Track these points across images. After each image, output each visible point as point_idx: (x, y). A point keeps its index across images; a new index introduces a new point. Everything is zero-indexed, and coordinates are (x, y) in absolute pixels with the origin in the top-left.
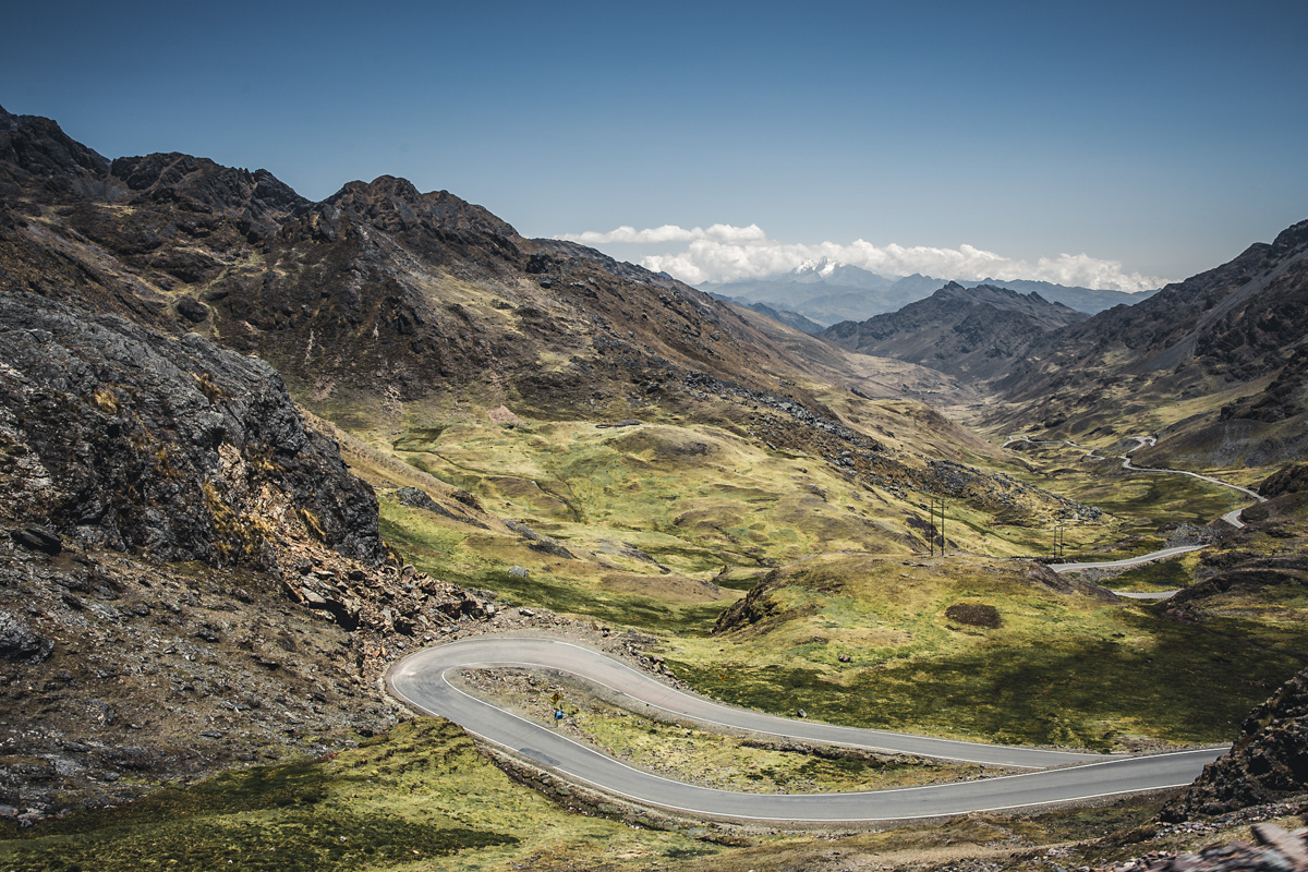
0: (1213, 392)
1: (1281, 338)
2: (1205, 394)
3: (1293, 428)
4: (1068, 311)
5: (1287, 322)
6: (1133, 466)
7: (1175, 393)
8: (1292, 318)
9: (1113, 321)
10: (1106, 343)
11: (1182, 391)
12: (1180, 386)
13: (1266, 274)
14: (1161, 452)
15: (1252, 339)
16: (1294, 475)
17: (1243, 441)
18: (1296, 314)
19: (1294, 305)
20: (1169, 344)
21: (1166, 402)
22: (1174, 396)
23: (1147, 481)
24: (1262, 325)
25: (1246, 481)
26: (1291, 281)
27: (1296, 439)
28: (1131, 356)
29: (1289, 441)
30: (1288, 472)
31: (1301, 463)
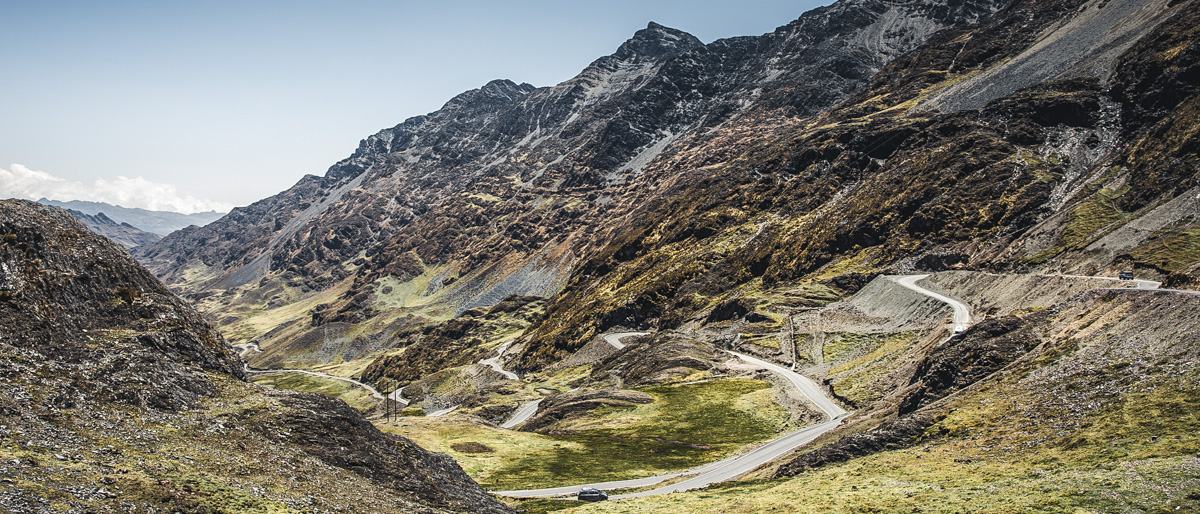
0: (294, 301)
1: (343, 255)
2: (287, 304)
3: (375, 326)
4: (136, 231)
5: (346, 241)
6: (252, 369)
7: (262, 304)
8: (349, 238)
9: (186, 240)
10: (184, 261)
11: (268, 302)
12: (266, 297)
13: (322, 201)
14: (275, 355)
15: (321, 256)
16: (386, 364)
17: (339, 341)
18: (353, 234)
19: (350, 227)
20: (246, 261)
21: (256, 312)
22: (262, 306)
23: (269, 381)
24: (327, 244)
25: (349, 373)
26: (345, 207)
27: (379, 335)
28: (209, 272)
29: (374, 338)
30: (382, 361)
31: (390, 354)
